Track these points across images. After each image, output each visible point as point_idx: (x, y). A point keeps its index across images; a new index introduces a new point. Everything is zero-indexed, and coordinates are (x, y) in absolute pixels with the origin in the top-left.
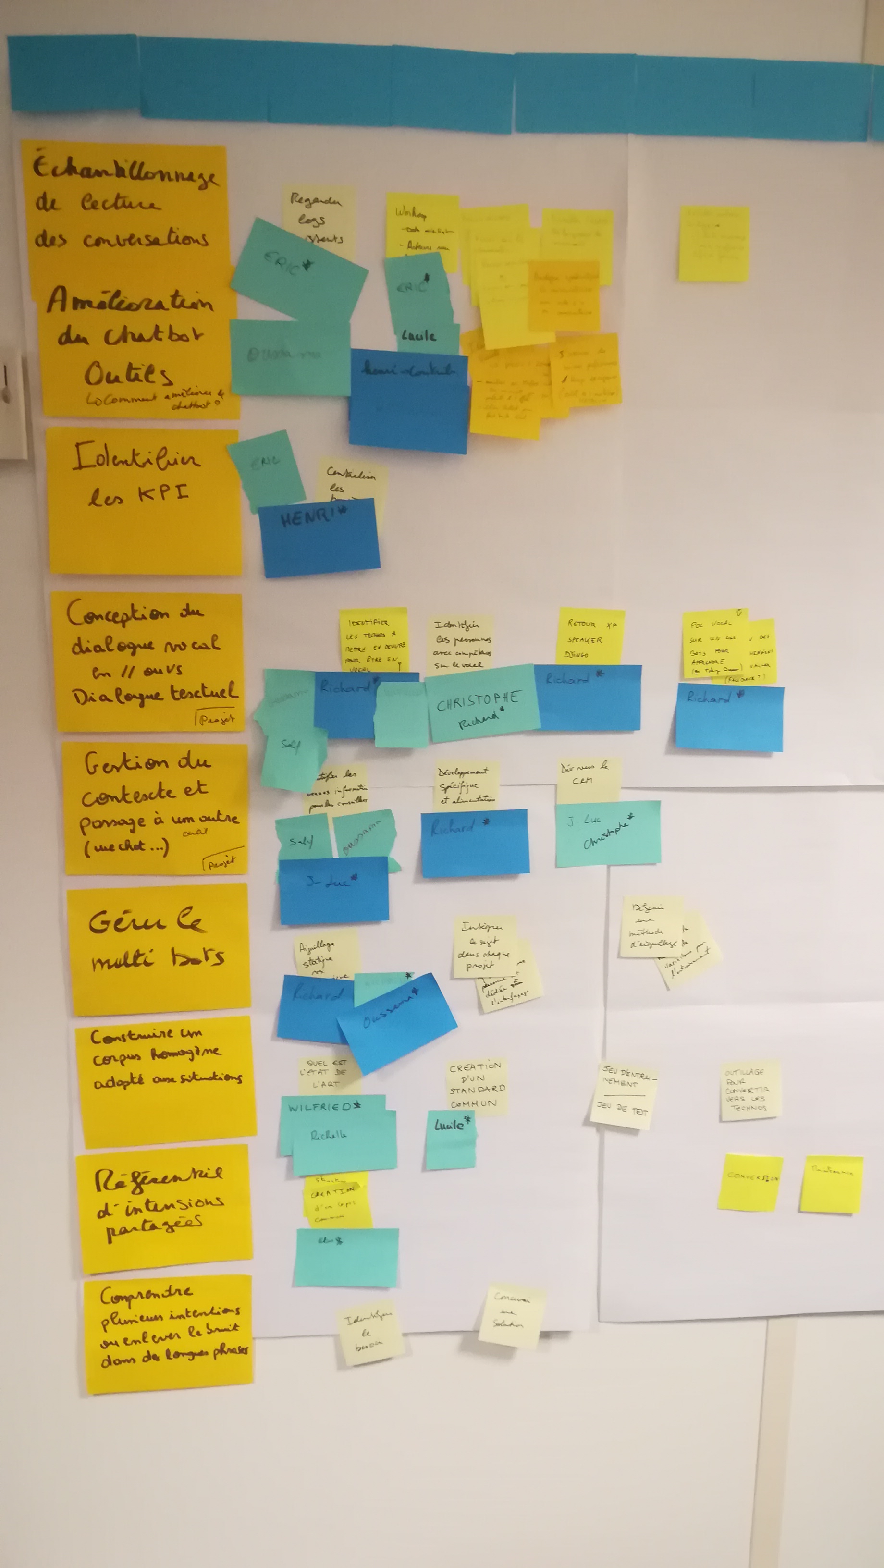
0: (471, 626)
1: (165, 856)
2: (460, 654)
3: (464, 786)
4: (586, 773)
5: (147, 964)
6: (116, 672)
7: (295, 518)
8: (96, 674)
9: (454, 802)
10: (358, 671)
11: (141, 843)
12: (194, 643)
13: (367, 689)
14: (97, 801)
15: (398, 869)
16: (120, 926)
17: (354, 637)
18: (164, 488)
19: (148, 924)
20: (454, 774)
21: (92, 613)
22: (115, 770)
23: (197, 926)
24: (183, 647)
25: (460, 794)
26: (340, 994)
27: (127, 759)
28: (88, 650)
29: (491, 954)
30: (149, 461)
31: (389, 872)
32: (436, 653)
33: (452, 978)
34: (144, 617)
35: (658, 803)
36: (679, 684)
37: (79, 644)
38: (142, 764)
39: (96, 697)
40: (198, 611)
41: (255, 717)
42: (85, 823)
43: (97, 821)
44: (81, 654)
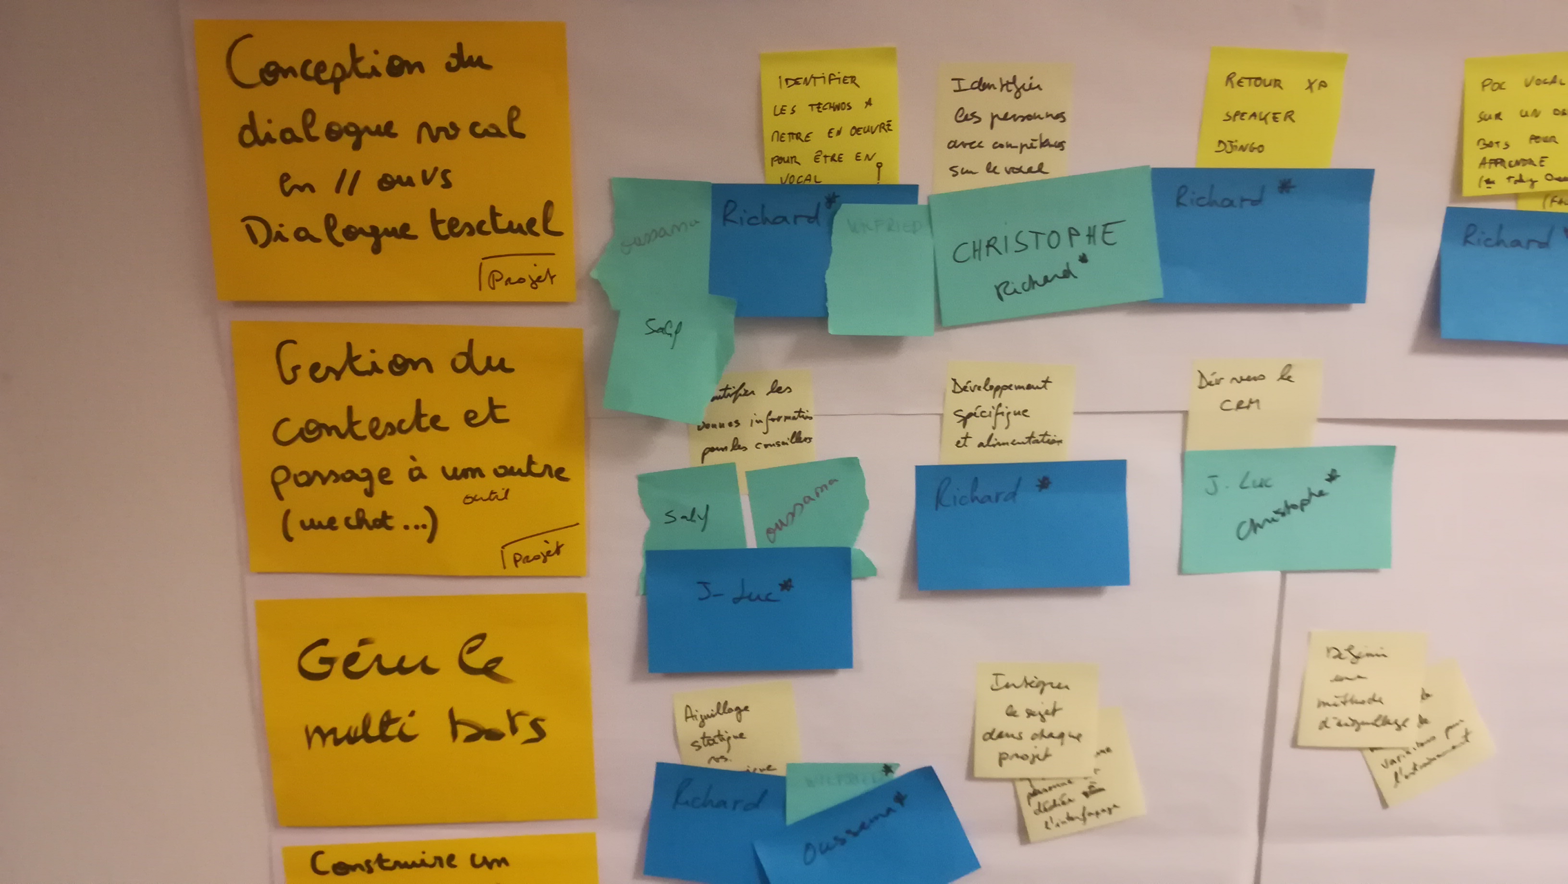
0: (1027, 87)
1: (431, 540)
2: (1001, 146)
3: (1002, 413)
4: (1246, 391)
5: (404, 737)
6: (325, 183)
8: (288, 186)
9: (981, 445)
10: (795, 183)
11: (385, 516)
12: (475, 125)
13: (813, 219)
14: (301, 434)
15: (871, 571)
16: (353, 668)
17: (788, 110)
19: (406, 665)
20: (982, 389)
21: (274, 63)
22: (332, 376)
23: (496, 670)
24: (452, 132)
25: (994, 428)
26: (760, 801)
27: (354, 354)
28: (269, 138)
29: (1046, 734)
31: (854, 574)
32: (953, 145)
33: (970, 774)
34: (375, 72)
35: (1388, 453)
36: (1450, 209)
37: (251, 126)
38: (383, 365)
39: (288, 232)
40: (480, 58)
41: (594, 274)
42: (281, 475)
43: (303, 473)
44: (256, 147)
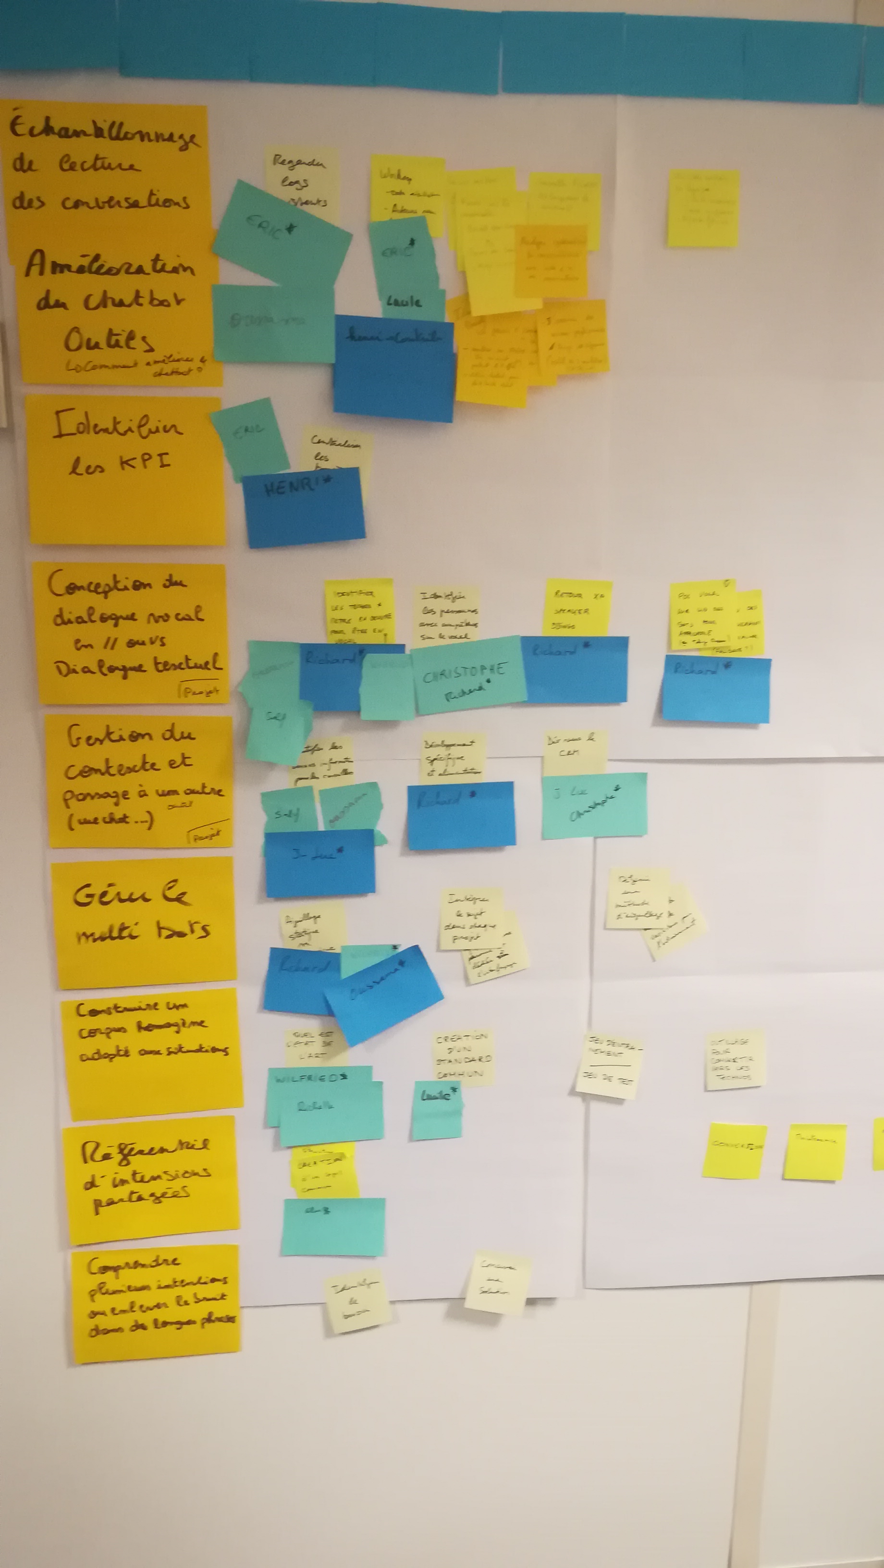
0: (458, 597)
1: (149, 828)
2: (446, 625)
3: (451, 759)
4: (571, 746)
5: (133, 937)
6: (99, 643)
7: (279, 488)
8: (79, 645)
9: (440, 775)
10: (343, 643)
11: (125, 817)
12: (178, 615)
13: (352, 661)
14: (80, 773)
15: (384, 841)
16: (105, 899)
17: (339, 608)
18: (146, 457)
19: (134, 897)
20: (440, 746)
21: (74, 584)
22: (98, 743)
23: (183, 899)
25: (447, 766)
26: (326, 967)
27: (110, 731)
28: (70, 622)
29: (477, 926)
30: (130, 429)
31: (375, 843)
32: (422, 625)
33: (439, 950)
34: (126, 588)
35: (643, 777)
36: (667, 656)
37: (60, 615)
38: (126, 737)
39: (78, 669)
40: (181, 581)
41: (240, 689)
42: (69, 795)
43: (81, 794)
44: (63, 626)
